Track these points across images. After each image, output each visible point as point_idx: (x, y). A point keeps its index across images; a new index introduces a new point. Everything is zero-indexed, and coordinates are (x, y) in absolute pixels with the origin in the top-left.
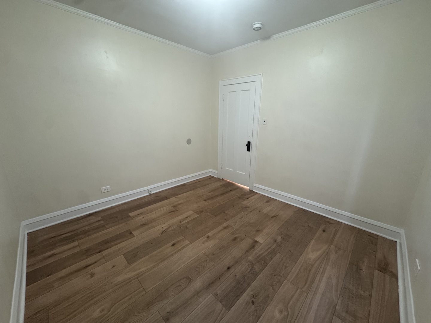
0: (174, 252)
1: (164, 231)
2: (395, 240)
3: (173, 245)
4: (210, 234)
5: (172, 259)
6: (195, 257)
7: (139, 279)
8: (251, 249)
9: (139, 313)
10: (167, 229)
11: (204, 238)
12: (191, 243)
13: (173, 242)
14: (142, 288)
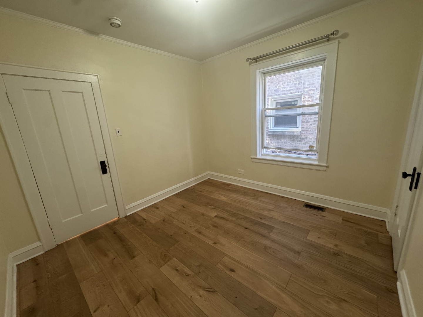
0: (242, 267)
1: (209, 291)
2: (208, 178)
3: (232, 270)
4: (210, 243)
5: (251, 265)
6: (243, 249)
7: (285, 286)
8: (224, 219)
9: (307, 271)
10: (204, 289)
11: (218, 246)
12: (226, 255)
13: (229, 273)
14: (291, 278)
